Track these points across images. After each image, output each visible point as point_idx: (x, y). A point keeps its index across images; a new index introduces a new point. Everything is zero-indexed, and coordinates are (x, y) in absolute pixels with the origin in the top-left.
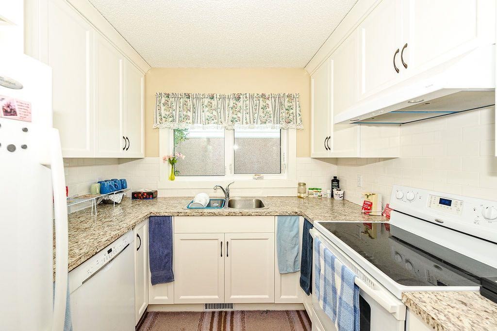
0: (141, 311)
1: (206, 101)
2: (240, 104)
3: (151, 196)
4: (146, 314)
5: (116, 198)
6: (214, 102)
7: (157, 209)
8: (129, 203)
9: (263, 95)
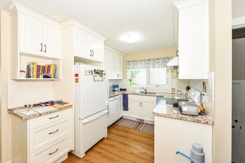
0: (120, 117)
1: (140, 62)
2: (150, 62)
3: (125, 90)
4: (122, 118)
5: (116, 89)
6: (142, 62)
7: (126, 92)
8: (119, 91)
9: (158, 59)
